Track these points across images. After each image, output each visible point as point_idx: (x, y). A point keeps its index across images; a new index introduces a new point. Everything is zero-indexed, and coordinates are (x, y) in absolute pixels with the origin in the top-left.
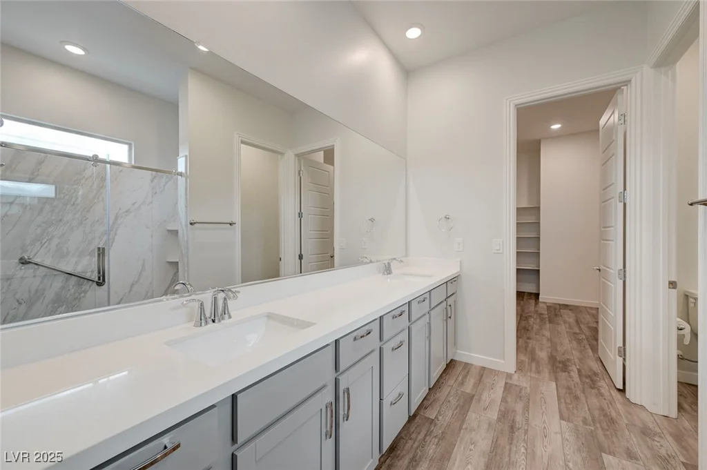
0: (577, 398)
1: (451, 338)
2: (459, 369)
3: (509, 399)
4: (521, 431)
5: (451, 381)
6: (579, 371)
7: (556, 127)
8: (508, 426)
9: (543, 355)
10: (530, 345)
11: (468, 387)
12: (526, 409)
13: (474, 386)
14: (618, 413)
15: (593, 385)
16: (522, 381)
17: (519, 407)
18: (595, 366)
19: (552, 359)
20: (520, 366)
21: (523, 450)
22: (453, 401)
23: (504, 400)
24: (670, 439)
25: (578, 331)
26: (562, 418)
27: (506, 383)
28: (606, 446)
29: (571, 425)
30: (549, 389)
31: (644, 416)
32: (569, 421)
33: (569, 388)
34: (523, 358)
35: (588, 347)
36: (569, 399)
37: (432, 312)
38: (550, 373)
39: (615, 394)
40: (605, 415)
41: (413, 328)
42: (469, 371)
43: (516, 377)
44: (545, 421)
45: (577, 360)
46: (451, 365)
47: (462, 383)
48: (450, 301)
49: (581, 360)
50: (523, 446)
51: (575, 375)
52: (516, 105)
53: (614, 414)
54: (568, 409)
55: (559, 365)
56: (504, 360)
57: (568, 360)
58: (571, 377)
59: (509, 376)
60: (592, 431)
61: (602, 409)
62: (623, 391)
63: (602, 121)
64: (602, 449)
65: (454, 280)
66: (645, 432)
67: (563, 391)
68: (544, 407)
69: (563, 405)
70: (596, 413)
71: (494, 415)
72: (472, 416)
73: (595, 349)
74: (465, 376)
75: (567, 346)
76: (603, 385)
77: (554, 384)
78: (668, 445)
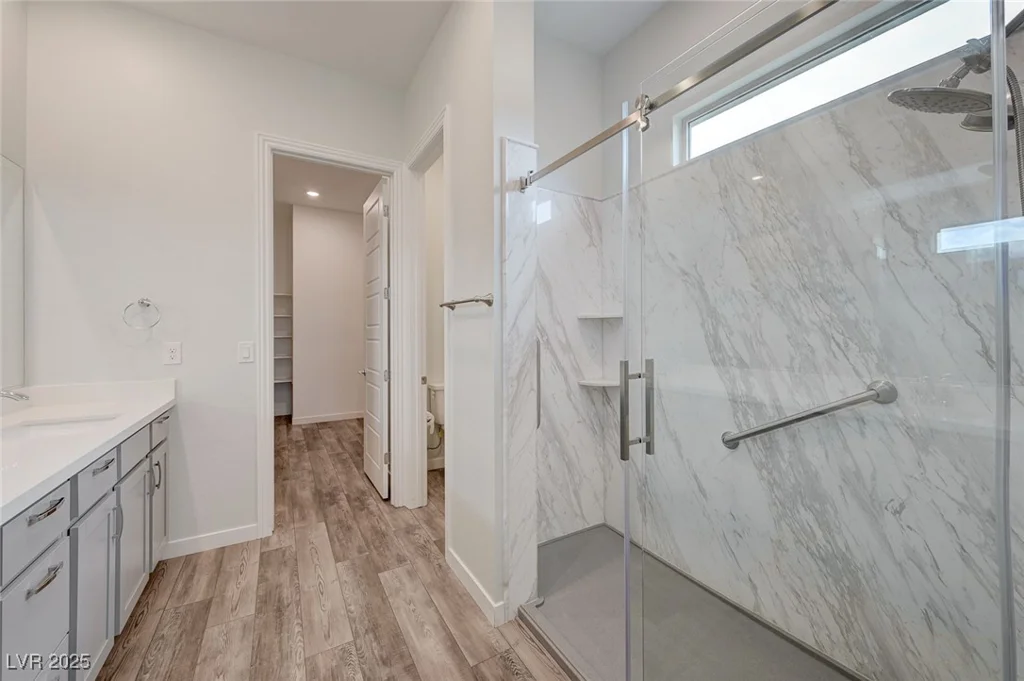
0: (349, 528)
1: (156, 524)
2: (174, 573)
3: (269, 575)
4: (292, 606)
5: (163, 600)
6: (348, 496)
7: (313, 194)
8: (274, 607)
9: (306, 494)
10: (288, 488)
11: (199, 592)
12: (295, 573)
14: (387, 525)
15: (363, 506)
16: (287, 541)
17: (285, 577)
18: (361, 484)
19: (317, 494)
20: (279, 522)
21: (297, 629)
22: (171, 631)
23: (262, 578)
24: (424, 525)
25: (340, 450)
26: (337, 560)
27: (262, 554)
28: (380, 564)
29: (347, 563)
30: (319, 533)
31: (407, 516)
32: (345, 558)
33: (340, 521)
34: (284, 508)
35: (353, 465)
36: (341, 532)
37: (123, 486)
38: (317, 513)
39: (382, 505)
40: (377, 532)
42: (195, 567)
43: (275, 539)
44: (319, 575)
45: (343, 485)
46: (158, 574)
47: (186, 592)
48: (157, 456)
49: (348, 483)
50: (298, 624)
51: (344, 503)
52: (272, 149)
53: (383, 528)
54: (341, 545)
55: (325, 499)
56: (256, 520)
57: (336, 488)
58: (340, 507)
59: (265, 542)
60: (367, 557)
61: (373, 527)
62: (388, 500)
63: (367, 205)
64: (378, 570)
65: (163, 418)
66: (409, 530)
67: (334, 528)
68: (315, 560)
69: (337, 544)
70: (369, 534)
71: (250, 609)
72: (213, 633)
73: (360, 465)
74: (191, 578)
75: (332, 471)
76: (373, 503)
77: (323, 524)
78: (424, 533)
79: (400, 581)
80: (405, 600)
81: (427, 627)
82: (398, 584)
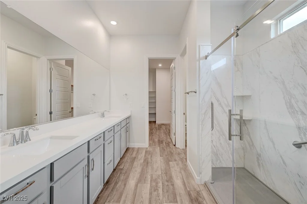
0: (165, 150)
1: (128, 140)
2: (130, 150)
3: (147, 155)
4: (150, 163)
5: (128, 155)
6: (165, 142)
7: (160, 65)
8: (146, 163)
9: (156, 140)
10: (153, 138)
11: (134, 155)
12: (151, 157)
13: (136, 154)
14: (174, 151)
15: (169, 145)
16: (151, 149)
17: (149, 157)
18: (169, 140)
19: (159, 140)
20: (150, 145)
21: (150, 168)
22: (129, 161)
23: (145, 156)
24: (183, 154)
25: (166, 131)
26: (161, 156)
27: (146, 151)
29: (163, 157)
30: (158, 149)
31: (179, 150)
32: (162, 156)
33: (163, 148)
34: (151, 142)
35: (168, 135)
36: (163, 150)
37: (121, 130)
38: (158, 145)
39: (173, 146)
40: (171, 152)
41: (115, 135)
43: (149, 148)
44: (156, 158)
45: (165, 140)
46: (127, 149)
47: (132, 154)
48: (128, 125)
49: (166, 139)
51: (164, 144)
52: (148, 58)
53: (173, 151)
54: (162, 153)
55: (160, 142)
56: (145, 143)
57: (163, 140)
58: (163, 145)
59: (147, 148)
60: (167, 158)
61: (170, 151)
62: (175, 145)
63: (171, 66)
64: (169, 161)
65: (129, 118)
66: (179, 154)
67: (161, 149)
68: (156, 155)
69: (161, 153)
70: (169, 152)
71: (142, 161)
72: (135, 163)
73: (169, 136)
74: (133, 152)
75: (163, 136)
76: (171, 145)
77: (159, 148)
78: (183, 155)
79: (174, 165)
80: (174, 170)
81: (178, 177)
82: (174, 166)
